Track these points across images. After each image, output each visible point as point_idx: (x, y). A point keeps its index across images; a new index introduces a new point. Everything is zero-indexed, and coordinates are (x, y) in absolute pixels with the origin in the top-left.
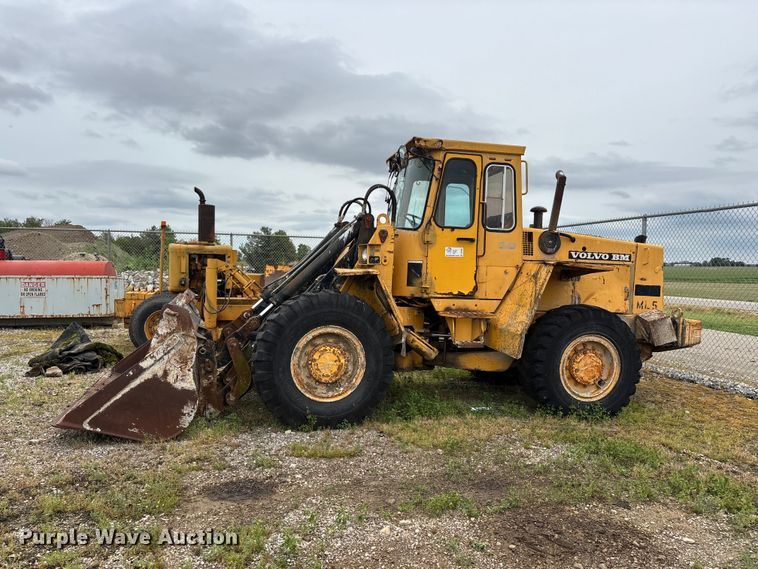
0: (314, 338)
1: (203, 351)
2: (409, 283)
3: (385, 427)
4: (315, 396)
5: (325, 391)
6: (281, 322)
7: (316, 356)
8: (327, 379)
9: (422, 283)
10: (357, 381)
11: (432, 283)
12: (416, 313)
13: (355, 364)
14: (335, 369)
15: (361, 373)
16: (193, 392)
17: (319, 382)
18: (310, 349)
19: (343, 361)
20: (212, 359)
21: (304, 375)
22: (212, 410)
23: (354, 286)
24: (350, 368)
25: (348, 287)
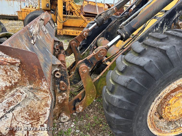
7: (171, 101)
22: (65, 116)
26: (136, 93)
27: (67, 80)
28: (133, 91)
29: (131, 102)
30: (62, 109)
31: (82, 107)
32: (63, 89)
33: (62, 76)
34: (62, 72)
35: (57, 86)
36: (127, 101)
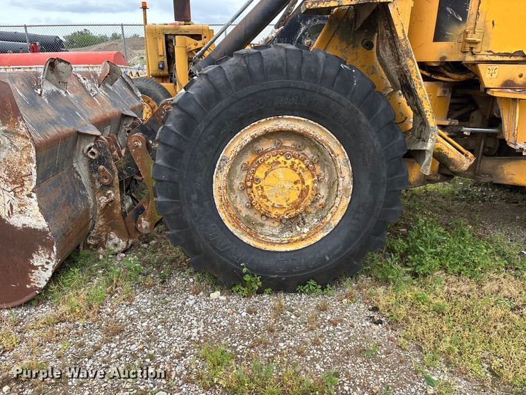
0: (256, 139)
1: (93, 153)
2: (439, 36)
3: (382, 295)
4: (259, 241)
5: (276, 231)
6: (191, 108)
7: (259, 174)
8: (281, 212)
9: (466, 33)
10: (335, 218)
11: (484, 34)
12: (439, 92)
13: (332, 185)
14: (294, 197)
15: (342, 204)
16: (43, 233)
17: (266, 215)
18: (249, 158)
19: (309, 182)
20: (108, 166)
21: (240, 202)
22: (116, 240)
23: (336, 41)
24: (323, 192)
25: (327, 42)
26: (175, 148)
27: (110, 164)
28: (170, 146)
29: (171, 165)
30: (110, 225)
31: (148, 221)
32: (106, 181)
33: (100, 156)
34: (99, 149)
35: (94, 176)
36: (166, 165)
